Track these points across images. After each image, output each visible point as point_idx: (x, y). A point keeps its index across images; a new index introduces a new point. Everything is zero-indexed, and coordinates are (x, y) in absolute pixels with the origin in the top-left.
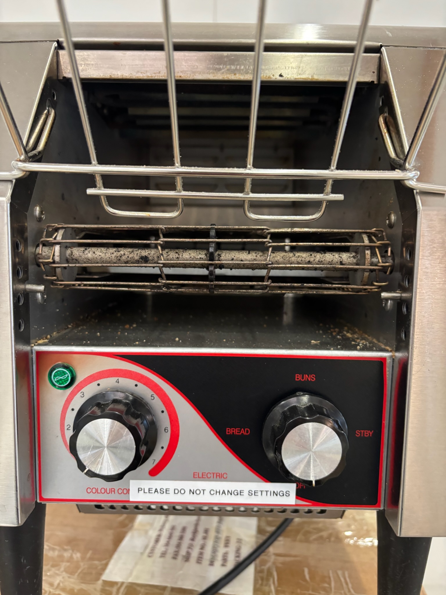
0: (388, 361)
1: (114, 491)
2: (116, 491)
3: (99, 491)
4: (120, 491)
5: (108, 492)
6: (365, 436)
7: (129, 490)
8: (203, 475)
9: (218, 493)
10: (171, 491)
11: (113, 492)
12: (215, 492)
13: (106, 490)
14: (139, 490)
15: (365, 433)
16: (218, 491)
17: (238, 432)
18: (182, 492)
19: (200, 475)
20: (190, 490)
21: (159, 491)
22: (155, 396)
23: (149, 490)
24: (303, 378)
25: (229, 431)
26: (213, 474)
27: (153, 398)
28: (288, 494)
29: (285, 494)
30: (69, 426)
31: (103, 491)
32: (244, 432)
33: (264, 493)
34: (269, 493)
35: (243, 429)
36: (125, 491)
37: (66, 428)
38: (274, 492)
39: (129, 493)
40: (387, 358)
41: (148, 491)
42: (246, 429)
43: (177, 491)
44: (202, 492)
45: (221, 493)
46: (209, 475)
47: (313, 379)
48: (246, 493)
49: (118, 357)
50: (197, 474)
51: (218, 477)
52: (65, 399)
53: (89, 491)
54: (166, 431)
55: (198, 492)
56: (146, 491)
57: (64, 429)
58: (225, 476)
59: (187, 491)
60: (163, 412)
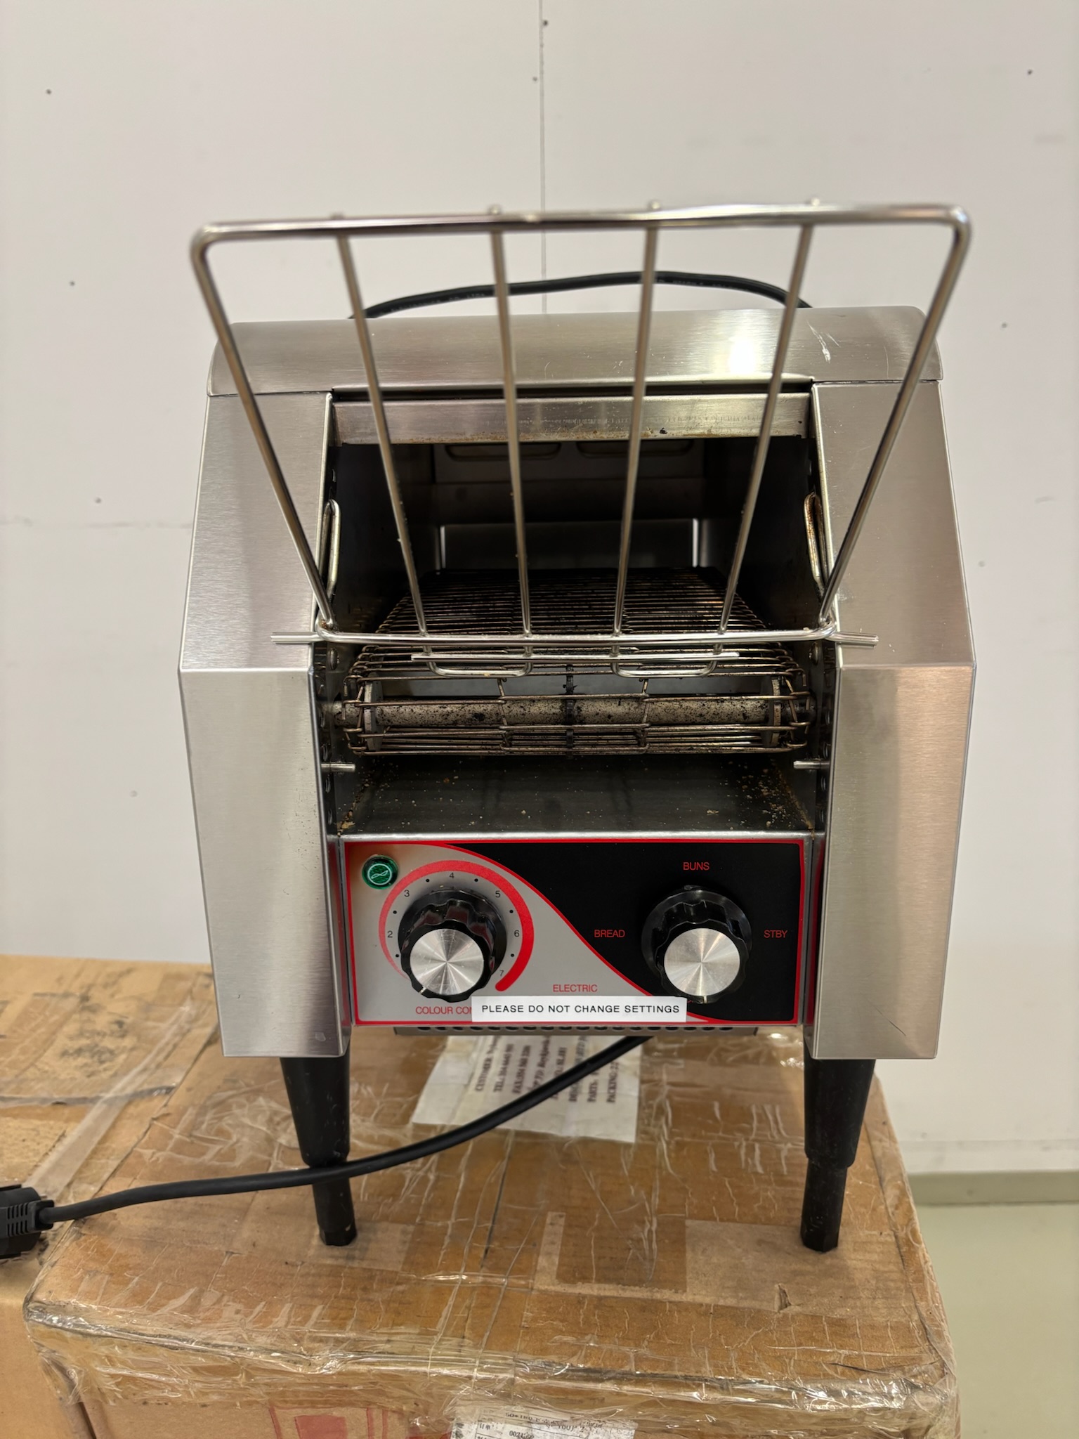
0: (806, 843)
1: (451, 1010)
2: (454, 1010)
3: (432, 1011)
4: (459, 1010)
5: (444, 1011)
6: (777, 937)
7: (471, 1008)
8: (565, 988)
9: (586, 1010)
10: (526, 1009)
11: (450, 1012)
12: (582, 1009)
13: (441, 1010)
14: (483, 1009)
15: (777, 934)
16: (585, 1007)
17: (609, 935)
18: (540, 1009)
19: (563, 989)
20: (550, 1007)
21: (509, 1009)
22: (501, 892)
23: (497, 1008)
24: (693, 867)
25: (598, 933)
26: (579, 986)
27: (498, 895)
28: (676, 1010)
29: (672, 1009)
30: (390, 933)
31: (437, 1010)
32: (617, 934)
33: (646, 1009)
34: (651, 1009)
35: (615, 931)
36: (466, 1010)
37: (387, 935)
38: (658, 1007)
39: (471, 1013)
40: (805, 840)
41: (495, 1010)
42: (620, 931)
43: (532, 1009)
44: (565, 1008)
45: (589, 1010)
46: (573, 988)
47: (706, 868)
48: (622, 1009)
49: (452, 846)
50: (558, 987)
51: (585, 990)
52: (385, 899)
53: (419, 1010)
54: (517, 935)
55: (560, 1009)
56: (493, 1009)
57: (384, 936)
58: (594, 989)
59: (546, 1009)
60: (511, 911)
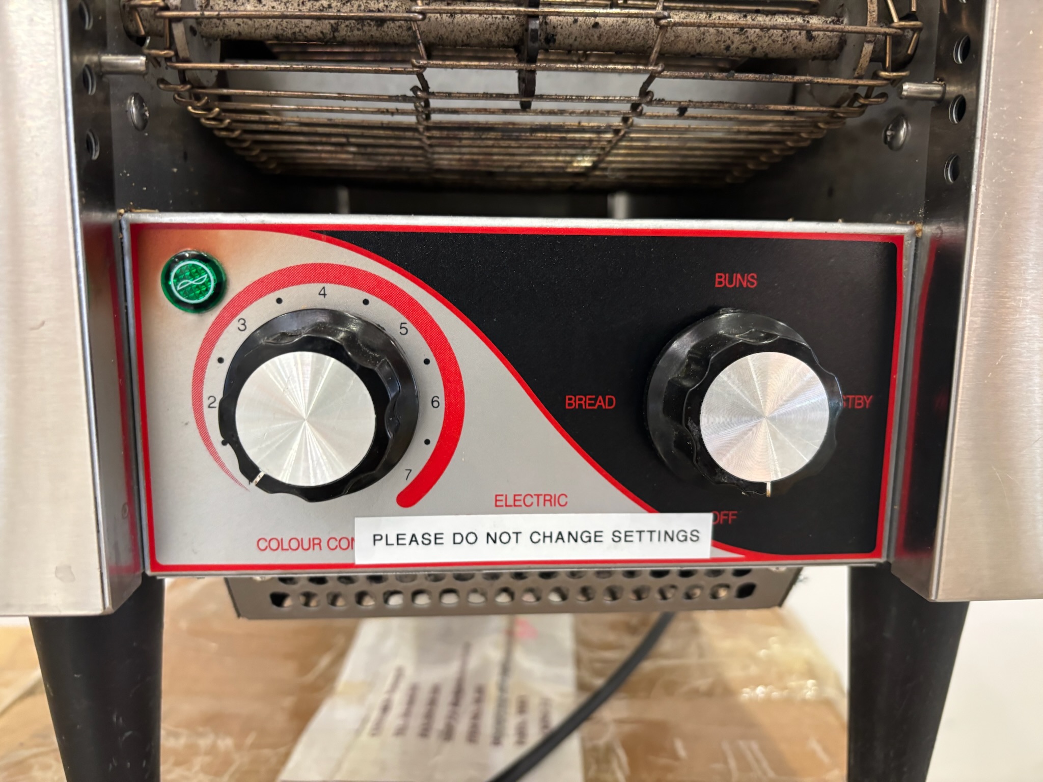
1: (319, 544)
3: (286, 546)
4: (333, 544)
5: (306, 546)
6: (856, 407)
7: (353, 539)
8: (515, 500)
9: (548, 540)
10: (447, 539)
11: (317, 547)
12: (541, 537)
13: (300, 543)
14: (375, 540)
15: (856, 402)
16: (548, 534)
17: (590, 405)
18: (471, 538)
19: (510, 501)
20: (488, 535)
21: (420, 539)
22: (409, 325)
23: (398, 539)
24: (731, 282)
25: (573, 402)
26: (538, 496)
27: (404, 331)
28: (695, 537)
29: (689, 536)
30: (212, 399)
31: (294, 544)
32: (602, 403)
33: (646, 536)
34: (655, 535)
35: (600, 398)
36: (344, 544)
37: (206, 403)
38: (666, 533)
39: (352, 548)
40: (906, 238)
41: (395, 542)
42: (607, 397)
43: (459, 539)
44: (513, 537)
45: (554, 538)
46: (529, 500)
47: (753, 284)
48: (607, 537)
49: (323, 236)
50: (503, 498)
51: (548, 503)
52: (202, 335)
53: (263, 545)
54: (436, 404)
55: (505, 538)
56: (392, 539)
57: (201, 405)
58: (563, 500)
59: (482, 538)
60: (427, 362)
